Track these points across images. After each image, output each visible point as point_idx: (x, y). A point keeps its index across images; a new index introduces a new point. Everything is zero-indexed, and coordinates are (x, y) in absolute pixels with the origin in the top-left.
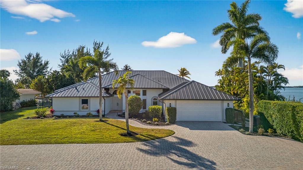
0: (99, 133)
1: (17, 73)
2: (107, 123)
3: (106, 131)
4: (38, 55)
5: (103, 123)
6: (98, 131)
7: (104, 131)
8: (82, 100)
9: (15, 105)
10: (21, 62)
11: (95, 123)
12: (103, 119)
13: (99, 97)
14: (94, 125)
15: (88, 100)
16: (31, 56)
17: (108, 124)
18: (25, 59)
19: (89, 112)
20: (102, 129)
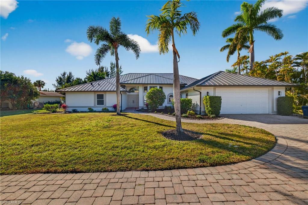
0: (118, 132)
1: (55, 86)
2: (127, 117)
3: (130, 128)
4: (70, 74)
5: (121, 117)
6: (116, 127)
7: (127, 128)
8: (97, 95)
9: (39, 104)
10: (58, 78)
11: (111, 117)
12: (121, 113)
13: (115, 91)
14: (109, 120)
15: (103, 95)
16: (65, 74)
17: (130, 117)
18: (61, 76)
19: (105, 108)
20: (123, 125)
